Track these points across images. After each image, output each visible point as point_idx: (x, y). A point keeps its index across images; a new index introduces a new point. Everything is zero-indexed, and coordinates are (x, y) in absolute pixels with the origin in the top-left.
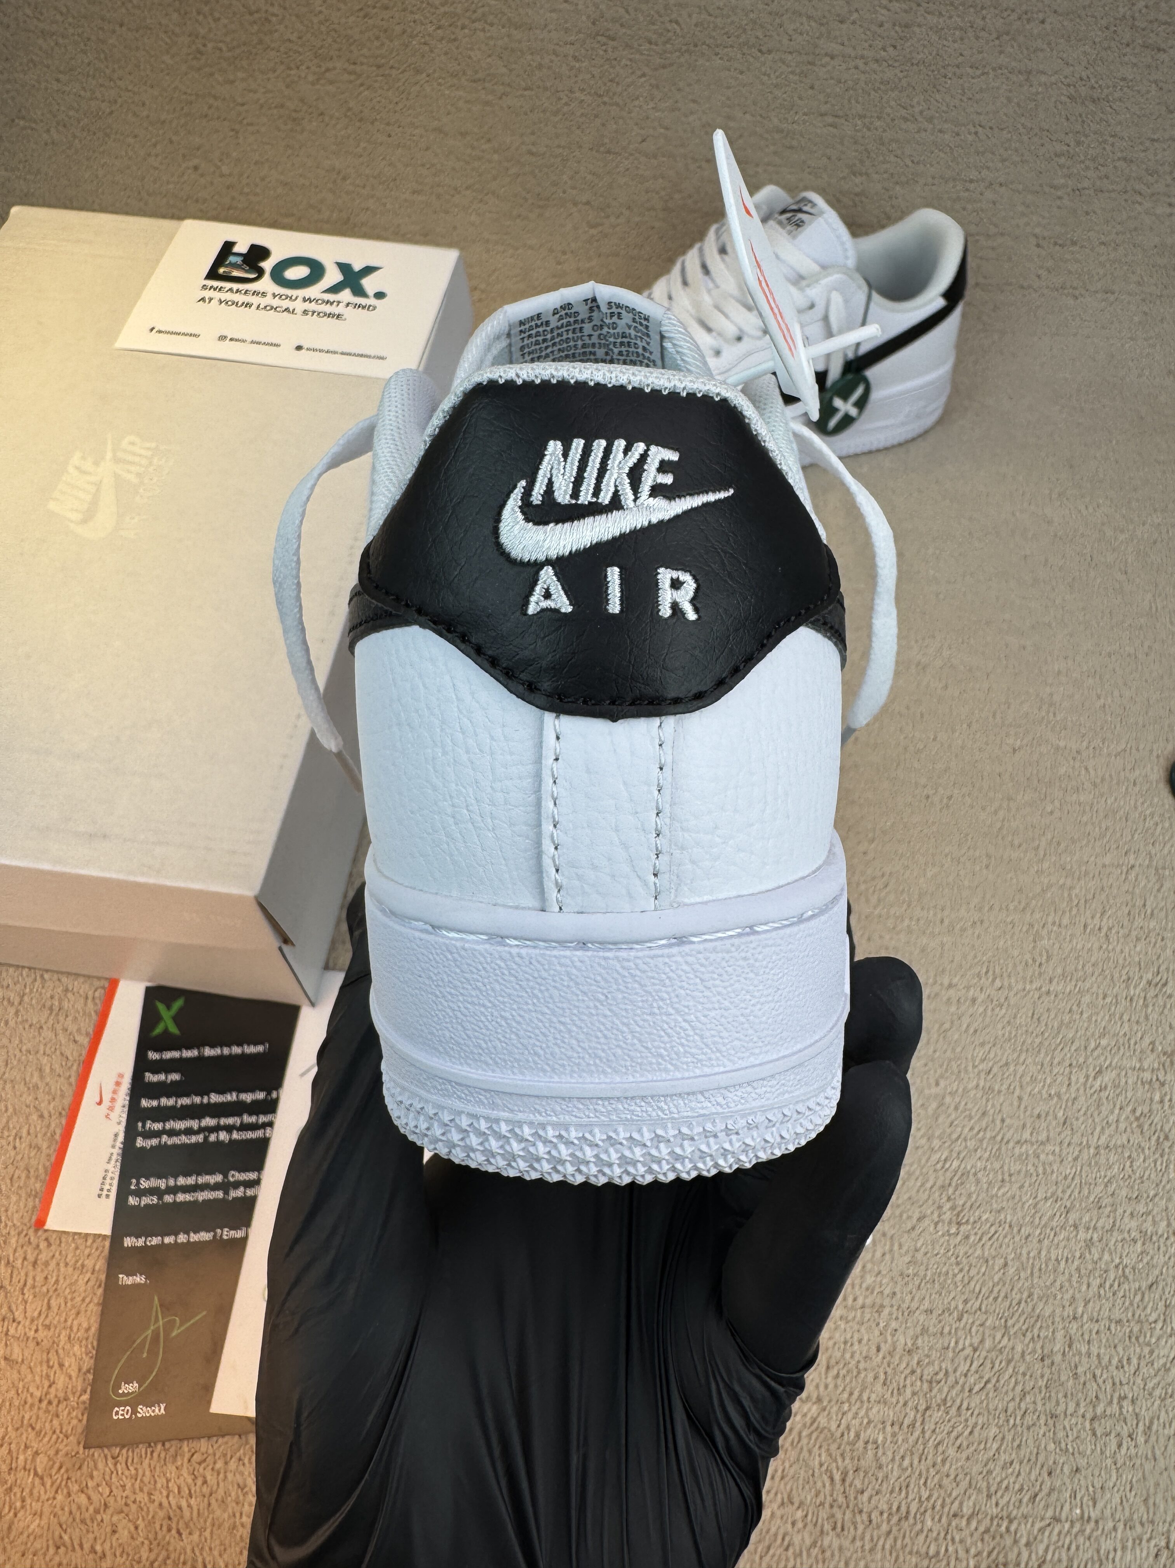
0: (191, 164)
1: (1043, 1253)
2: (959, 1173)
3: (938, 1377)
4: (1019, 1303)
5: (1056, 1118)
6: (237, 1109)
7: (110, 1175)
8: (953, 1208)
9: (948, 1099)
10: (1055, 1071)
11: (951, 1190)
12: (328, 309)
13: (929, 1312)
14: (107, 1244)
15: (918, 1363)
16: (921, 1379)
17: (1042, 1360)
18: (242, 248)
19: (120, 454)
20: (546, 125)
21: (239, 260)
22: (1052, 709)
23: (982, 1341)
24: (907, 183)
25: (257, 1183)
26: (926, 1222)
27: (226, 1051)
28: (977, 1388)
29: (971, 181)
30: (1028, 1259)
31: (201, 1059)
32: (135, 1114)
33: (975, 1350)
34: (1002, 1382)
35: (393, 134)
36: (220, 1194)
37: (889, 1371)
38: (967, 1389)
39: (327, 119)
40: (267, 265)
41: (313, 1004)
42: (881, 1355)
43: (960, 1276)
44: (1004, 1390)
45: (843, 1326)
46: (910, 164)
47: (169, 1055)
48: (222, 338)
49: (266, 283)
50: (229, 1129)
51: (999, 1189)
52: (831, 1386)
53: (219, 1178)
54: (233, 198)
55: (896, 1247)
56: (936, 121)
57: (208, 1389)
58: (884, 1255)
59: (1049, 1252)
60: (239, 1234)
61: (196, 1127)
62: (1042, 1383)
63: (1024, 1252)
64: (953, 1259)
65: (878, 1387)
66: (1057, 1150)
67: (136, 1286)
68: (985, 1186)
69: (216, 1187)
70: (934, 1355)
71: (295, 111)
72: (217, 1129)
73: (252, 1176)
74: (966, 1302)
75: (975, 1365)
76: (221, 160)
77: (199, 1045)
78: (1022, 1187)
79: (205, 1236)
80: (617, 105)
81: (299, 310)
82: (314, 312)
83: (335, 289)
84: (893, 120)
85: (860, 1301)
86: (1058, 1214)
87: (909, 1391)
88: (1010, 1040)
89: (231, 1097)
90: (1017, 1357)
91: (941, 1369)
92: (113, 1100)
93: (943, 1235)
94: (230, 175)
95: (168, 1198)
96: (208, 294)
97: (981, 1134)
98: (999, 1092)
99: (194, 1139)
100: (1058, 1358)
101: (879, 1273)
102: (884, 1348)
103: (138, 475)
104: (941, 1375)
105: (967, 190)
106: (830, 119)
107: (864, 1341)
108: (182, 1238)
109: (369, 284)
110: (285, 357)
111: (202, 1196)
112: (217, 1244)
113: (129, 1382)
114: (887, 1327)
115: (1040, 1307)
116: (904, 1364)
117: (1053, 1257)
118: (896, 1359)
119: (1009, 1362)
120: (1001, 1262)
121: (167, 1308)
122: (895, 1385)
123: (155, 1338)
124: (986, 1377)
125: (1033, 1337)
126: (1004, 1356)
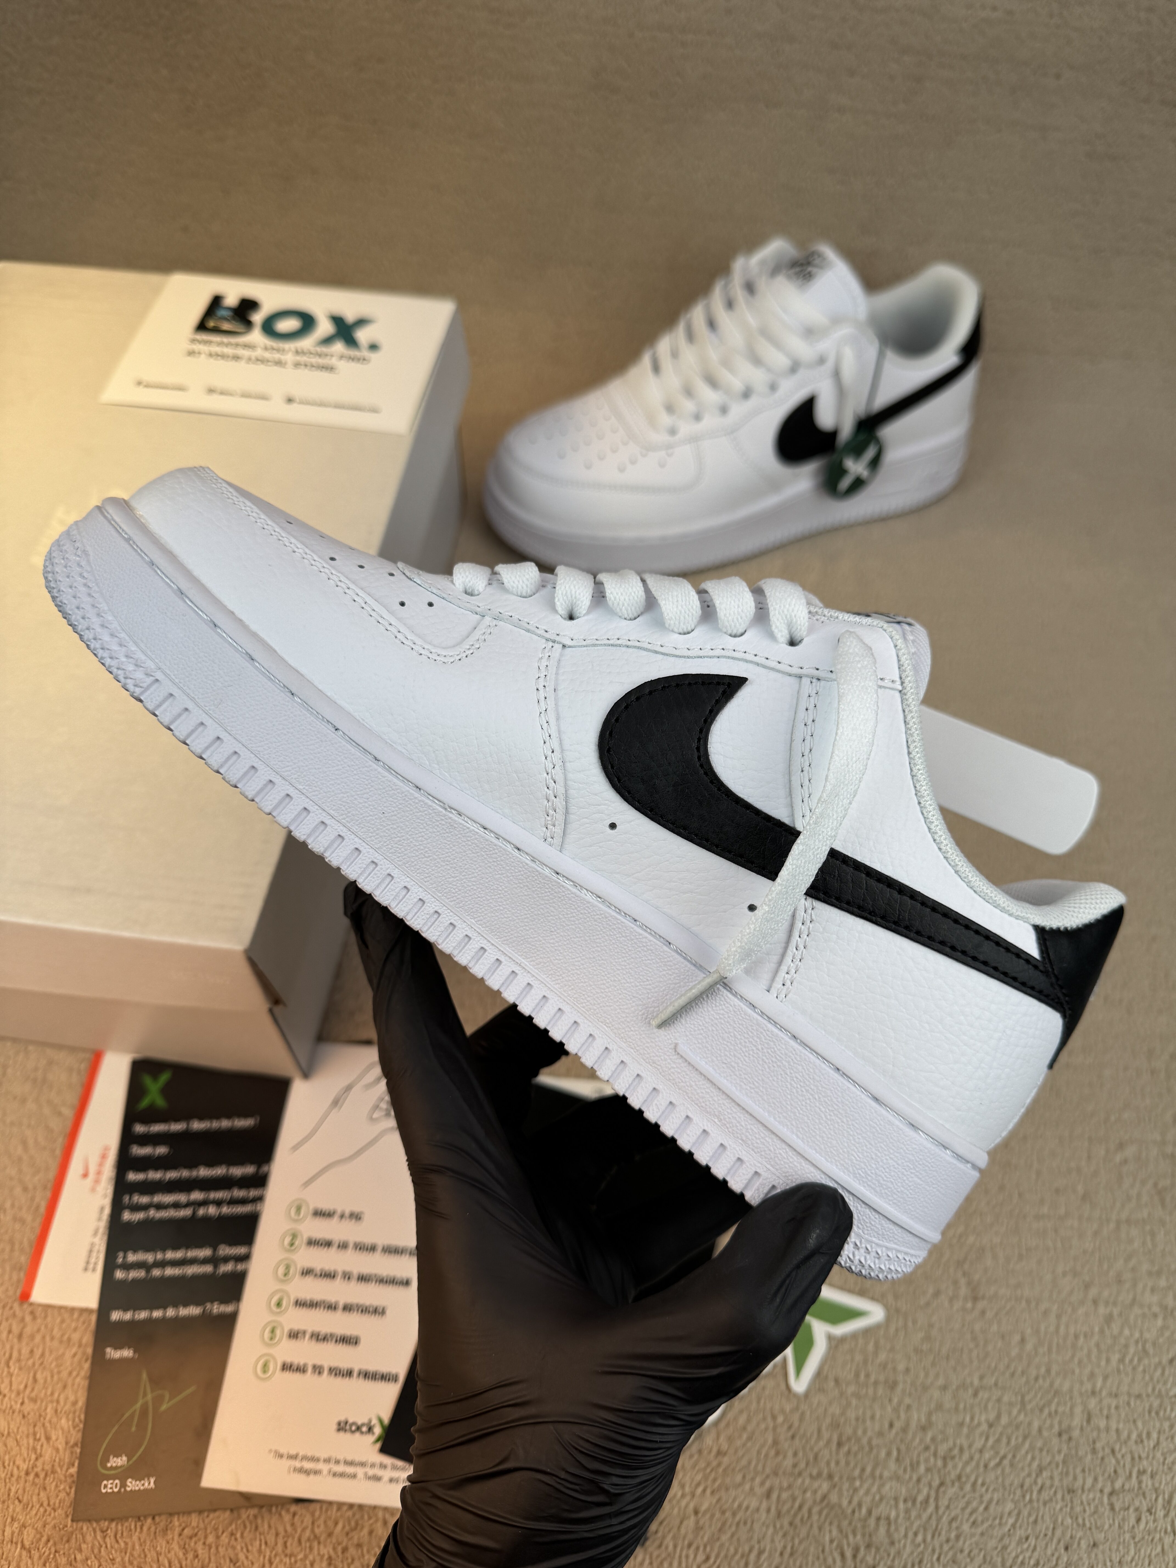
1: (1062, 1329)
3: (953, 1453)
4: (1037, 1379)
5: (1074, 1192)
6: (225, 1183)
7: (96, 1248)
8: (969, 1283)
10: (1075, 1145)
12: (321, 361)
13: (944, 1388)
14: (94, 1318)
15: (932, 1439)
16: (935, 1455)
17: (1060, 1435)
23: (998, 1417)
25: (246, 1258)
27: (215, 1125)
28: (992, 1464)
30: (1046, 1334)
31: (189, 1132)
32: (122, 1187)
33: (991, 1425)
34: (1018, 1458)
36: (208, 1269)
37: (903, 1448)
38: (982, 1464)
40: (258, 318)
41: (305, 1077)
42: (894, 1431)
43: (975, 1352)
44: (1020, 1465)
45: (854, 1403)
47: (158, 1128)
48: (211, 391)
49: (256, 336)
50: (218, 1203)
52: (842, 1463)
53: (208, 1252)
55: (910, 1324)
57: (198, 1463)
58: (897, 1330)
59: (1067, 1326)
60: (229, 1309)
61: (185, 1201)
62: (1059, 1458)
63: (1042, 1328)
65: (892, 1465)
66: (1076, 1224)
67: (122, 1360)
68: (1002, 1261)
69: (205, 1261)
70: (950, 1431)
72: (205, 1203)
73: (241, 1250)
74: (981, 1378)
75: (991, 1442)
77: (187, 1117)
78: (1039, 1262)
79: (194, 1311)
81: (290, 363)
82: (306, 365)
83: (327, 341)
85: (873, 1378)
86: (1077, 1289)
87: (922, 1469)
89: (219, 1171)
90: (1035, 1431)
91: (955, 1445)
92: (99, 1173)
93: (958, 1311)
95: (156, 1272)
96: (197, 347)
99: (182, 1213)
100: (1076, 1433)
102: (898, 1425)
104: (956, 1452)
107: (878, 1417)
108: (170, 1312)
109: (362, 335)
110: (276, 409)
111: (191, 1270)
112: (207, 1319)
113: (117, 1456)
114: (900, 1403)
115: (1057, 1382)
116: (917, 1440)
117: (1072, 1330)
118: (910, 1436)
119: (1025, 1438)
120: (1017, 1338)
121: (155, 1382)
122: (908, 1461)
123: (144, 1412)
124: (1002, 1453)
125: (1050, 1413)
126: (1021, 1431)
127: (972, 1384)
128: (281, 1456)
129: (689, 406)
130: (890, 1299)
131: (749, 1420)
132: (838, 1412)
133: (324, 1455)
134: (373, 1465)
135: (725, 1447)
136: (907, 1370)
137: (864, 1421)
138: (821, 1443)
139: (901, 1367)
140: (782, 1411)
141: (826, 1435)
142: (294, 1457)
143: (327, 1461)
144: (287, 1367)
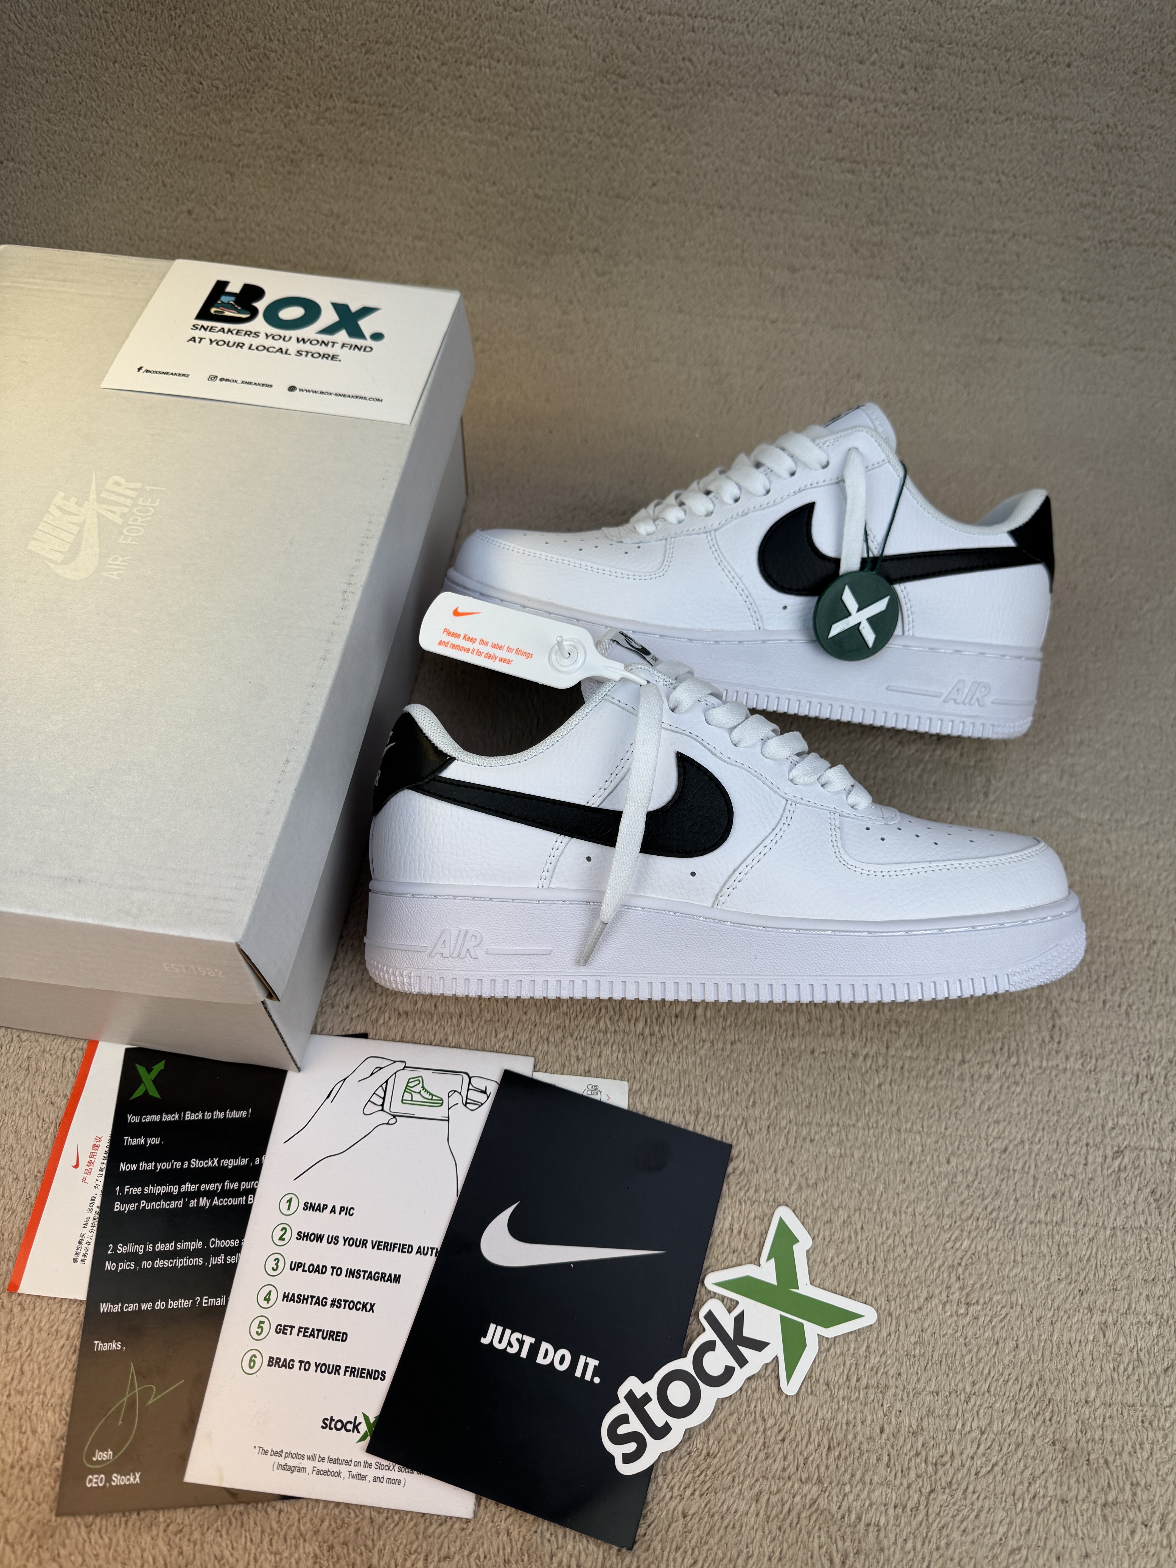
0: (185, 208)
1: (1056, 1336)
2: (969, 1254)
3: (945, 1459)
4: (1030, 1386)
5: (1071, 1198)
6: (219, 1174)
7: (86, 1239)
8: (962, 1289)
9: (959, 1178)
10: (1071, 1151)
11: (960, 1270)
12: (323, 349)
13: (935, 1393)
14: (83, 1309)
15: (923, 1445)
16: (926, 1461)
17: (1054, 1444)
18: (235, 287)
19: (104, 495)
20: (553, 167)
21: (231, 300)
22: (1073, 780)
23: (990, 1424)
24: (928, 232)
25: (237, 1250)
26: (935, 1301)
27: (208, 1116)
28: (983, 1472)
29: (994, 232)
30: (1039, 1340)
31: (182, 1123)
32: (113, 1178)
33: (982, 1433)
34: (1009, 1466)
35: (394, 177)
36: (200, 1261)
37: (893, 1453)
38: (973, 1471)
39: (326, 161)
41: (299, 1070)
42: (884, 1436)
43: (968, 1358)
44: (1012, 1473)
45: (846, 1407)
46: (930, 213)
47: (148, 1118)
48: (213, 378)
49: (259, 324)
50: (210, 1195)
51: (1011, 1270)
52: (832, 1467)
53: (199, 1245)
54: (228, 244)
55: (902, 1327)
56: (957, 169)
57: (184, 1458)
58: (890, 1335)
59: (1061, 1335)
60: (219, 1302)
61: (176, 1192)
63: (1036, 1333)
64: (961, 1340)
65: (882, 1469)
66: (1072, 1230)
67: (110, 1352)
68: (996, 1268)
69: (195, 1254)
70: (940, 1437)
71: (294, 152)
72: (198, 1194)
73: (234, 1243)
74: (974, 1383)
75: (983, 1447)
76: (216, 204)
77: (181, 1109)
78: (1034, 1268)
79: (185, 1303)
80: (627, 146)
81: (293, 351)
82: (307, 353)
84: (913, 167)
85: (864, 1382)
86: (1071, 1297)
87: (913, 1474)
88: (1025, 1118)
89: (212, 1163)
90: (1027, 1441)
91: (946, 1452)
92: (90, 1163)
93: (951, 1315)
94: (225, 219)
95: (146, 1264)
96: (198, 334)
97: (994, 1214)
98: (1014, 1171)
99: (173, 1204)
100: (1072, 1445)
101: (884, 1352)
102: (888, 1429)
103: (122, 515)
104: (947, 1458)
105: (990, 241)
106: (848, 165)
107: (869, 1422)
108: (160, 1305)
109: (367, 325)
110: (279, 398)
111: (181, 1262)
112: (197, 1311)
113: (103, 1449)
114: (891, 1408)
115: (1051, 1390)
116: (909, 1446)
117: (1065, 1340)
118: (900, 1442)
119: (1018, 1446)
120: (1011, 1344)
121: (143, 1376)
122: (898, 1467)
123: (131, 1404)
124: (994, 1460)
125: (1044, 1422)
126: (1013, 1439)
127: (964, 1390)
128: (266, 1452)
130: (882, 1300)
131: (739, 1423)
132: (829, 1416)
133: (308, 1453)
134: (358, 1464)
135: (715, 1449)
137: (855, 1426)
138: (811, 1447)
139: (892, 1372)
140: (773, 1414)
141: (816, 1438)
142: (278, 1454)
143: (312, 1458)
144: (273, 1362)
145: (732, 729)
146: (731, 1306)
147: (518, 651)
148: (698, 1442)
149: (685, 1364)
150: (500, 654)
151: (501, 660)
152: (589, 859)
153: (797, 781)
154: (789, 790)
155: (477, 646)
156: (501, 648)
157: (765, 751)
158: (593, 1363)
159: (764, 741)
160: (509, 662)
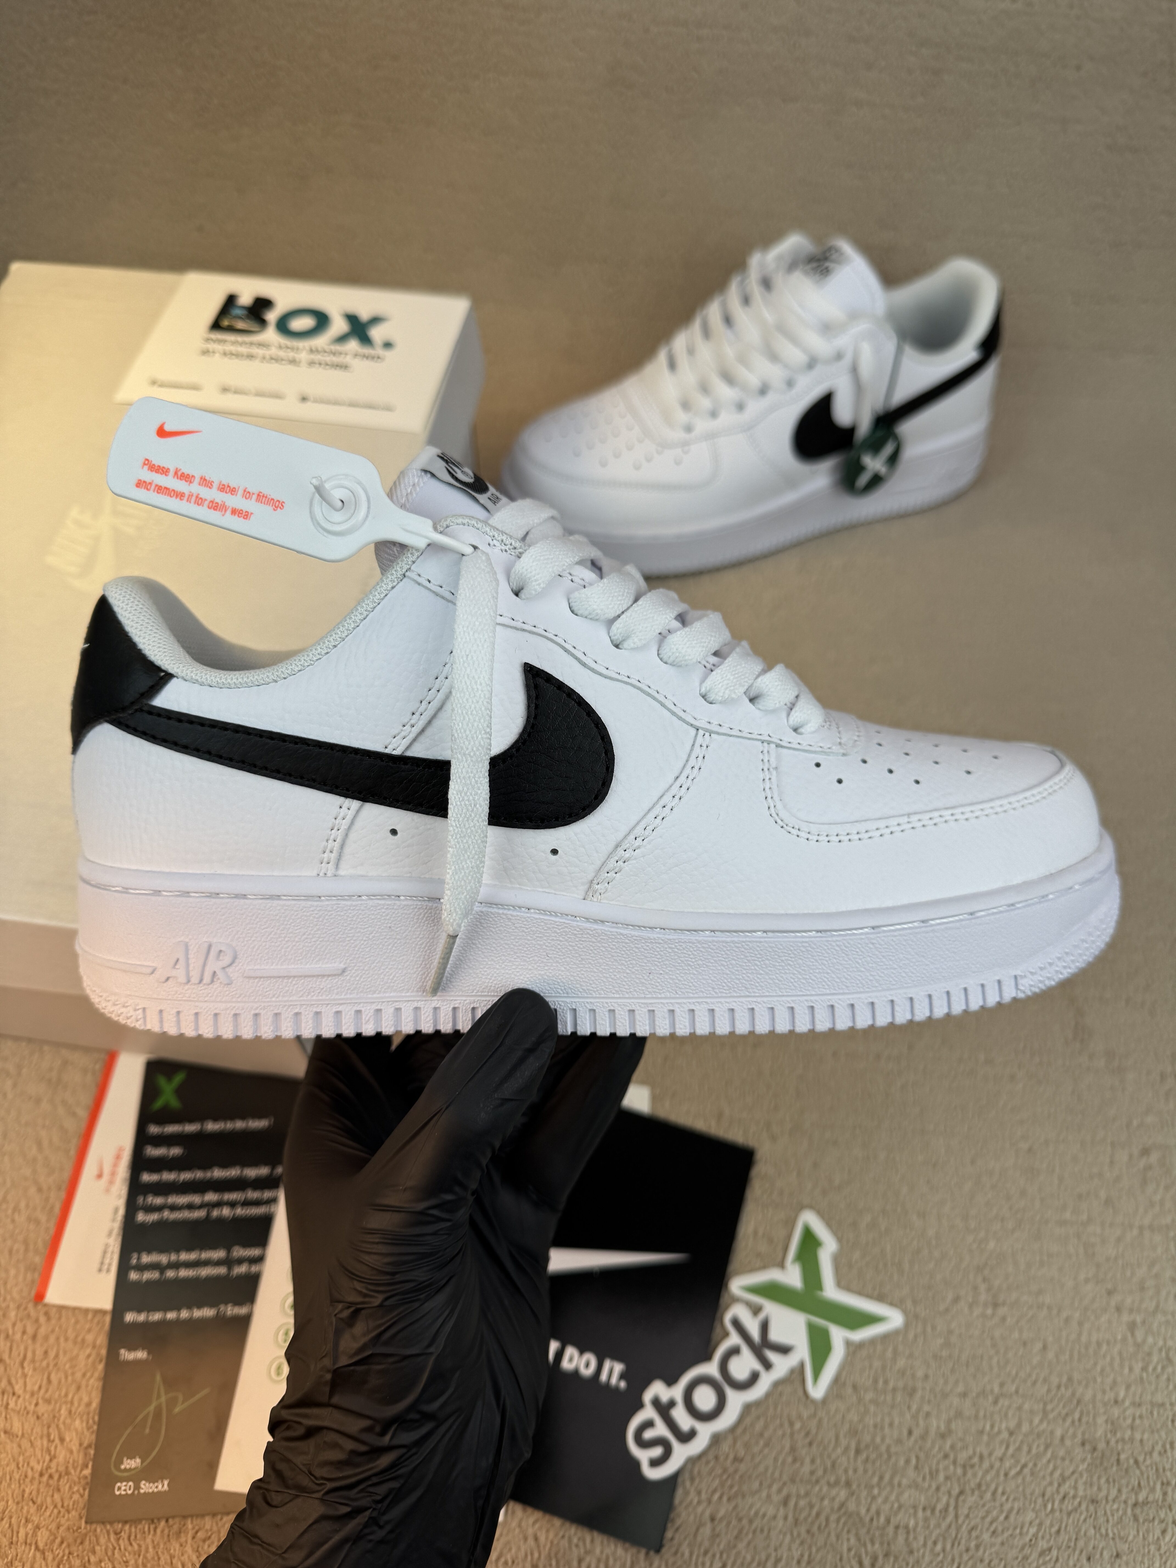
1: (1084, 1337)
3: (973, 1462)
4: (1059, 1387)
5: (1096, 1198)
6: (239, 1184)
7: (110, 1249)
8: (989, 1289)
9: (984, 1179)
10: (1096, 1151)
12: (335, 360)
13: (964, 1395)
14: (108, 1319)
15: (952, 1447)
16: (954, 1463)
17: (1083, 1444)
23: (1019, 1425)
25: (260, 1259)
26: (961, 1303)
27: (229, 1126)
28: (1013, 1473)
30: (1067, 1341)
31: (203, 1133)
32: (136, 1188)
33: (1011, 1434)
34: (1039, 1467)
36: (222, 1270)
37: (922, 1455)
38: (1002, 1473)
40: (272, 316)
42: (913, 1439)
43: (995, 1359)
44: (1042, 1474)
45: (872, 1410)
47: (172, 1129)
48: (226, 390)
49: (270, 334)
50: (232, 1205)
52: (860, 1470)
53: (222, 1253)
55: (929, 1329)
57: (212, 1467)
58: (916, 1336)
59: (1089, 1334)
60: (243, 1311)
61: (198, 1202)
62: (1083, 1468)
63: (1064, 1335)
65: (911, 1473)
67: (136, 1362)
69: (218, 1263)
70: (970, 1439)
72: (219, 1204)
73: (255, 1252)
75: (1011, 1450)
77: (201, 1118)
79: (208, 1312)
81: (305, 362)
82: (321, 363)
85: (891, 1385)
87: (941, 1477)
89: (233, 1172)
90: (1057, 1441)
91: (974, 1453)
92: (113, 1173)
93: (978, 1317)
95: (170, 1274)
96: (211, 346)
99: (197, 1215)
100: (1100, 1444)
101: (911, 1354)
102: (916, 1433)
104: (976, 1460)
107: (896, 1424)
108: (184, 1314)
109: (377, 333)
110: (290, 408)
111: (205, 1273)
112: (221, 1321)
113: (131, 1457)
114: (919, 1410)
115: (1079, 1391)
116: (936, 1448)
117: (1094, 1338)
118: (929, 1444)
119: (1047, 1447)
120: (1039, 1345)
121: (170, 1384)
122: (927, 1470)
123: (158, 1414)
124: (1023, 1461)
125: (1073, 1422)
126: (1042, 1440)
127: (992, 1391)
129: (705, 403)
130: (909, 1304)
131: (766, 1427)
132: (856, 1418)
135: (742, 1453)
136: (926, 1377)
137: (882, 1428)
138: (839, 1451)
139: (920, 1374)
140: (800, 1417)
141: (844, 1442)
145: (611, 622)
146: (756, 1310)
147: (261, 498)
148: (725, 1447)
149: (711, 1369)
150: (233, 501)
151: (234, 512)
152: (394, 832)
153: (712, 697)
154: (702, 713)
155: (195, 488)
156: (233, 491)
157: (666, 652)
158: (618, 1367)
159: (662, 637)
160: (246, 515)
